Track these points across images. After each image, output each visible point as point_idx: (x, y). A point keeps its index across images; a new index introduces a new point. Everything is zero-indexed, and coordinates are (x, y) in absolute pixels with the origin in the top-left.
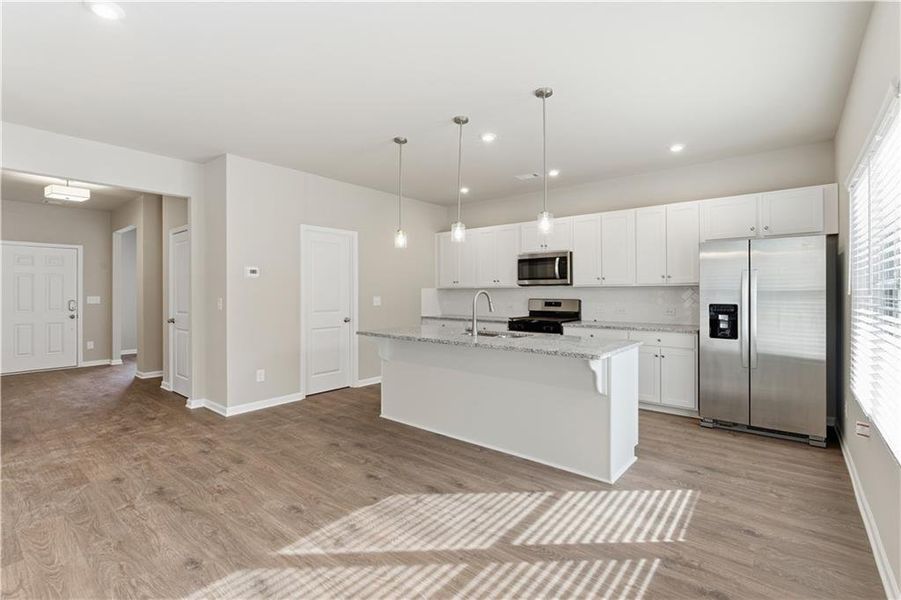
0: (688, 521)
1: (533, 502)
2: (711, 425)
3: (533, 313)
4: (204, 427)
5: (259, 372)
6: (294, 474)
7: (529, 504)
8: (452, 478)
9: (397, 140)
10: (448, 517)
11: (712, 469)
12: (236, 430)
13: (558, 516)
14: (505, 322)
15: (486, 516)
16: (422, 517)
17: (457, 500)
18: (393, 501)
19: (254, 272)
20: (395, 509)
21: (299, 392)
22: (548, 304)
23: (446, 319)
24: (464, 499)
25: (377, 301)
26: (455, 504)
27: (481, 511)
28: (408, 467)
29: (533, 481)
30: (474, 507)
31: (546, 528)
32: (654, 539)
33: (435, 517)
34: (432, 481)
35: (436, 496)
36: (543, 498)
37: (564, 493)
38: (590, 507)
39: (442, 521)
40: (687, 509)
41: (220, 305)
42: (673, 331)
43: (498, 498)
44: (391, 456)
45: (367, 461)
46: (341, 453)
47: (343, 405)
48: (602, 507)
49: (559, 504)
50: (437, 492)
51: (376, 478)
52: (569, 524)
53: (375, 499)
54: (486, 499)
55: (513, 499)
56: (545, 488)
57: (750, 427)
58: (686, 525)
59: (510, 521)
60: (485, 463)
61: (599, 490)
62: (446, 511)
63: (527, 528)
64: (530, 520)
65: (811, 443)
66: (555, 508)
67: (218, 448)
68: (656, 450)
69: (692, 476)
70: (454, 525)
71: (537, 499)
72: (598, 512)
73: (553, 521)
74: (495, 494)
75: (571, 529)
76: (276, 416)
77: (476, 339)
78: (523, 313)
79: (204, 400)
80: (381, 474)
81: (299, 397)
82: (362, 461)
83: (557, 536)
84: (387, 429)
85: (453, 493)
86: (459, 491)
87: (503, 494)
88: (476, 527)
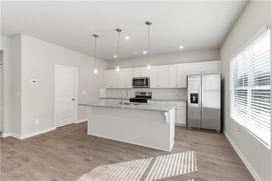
0: (196, 162)
1: (147, 162)
2: (191, 129)
3: (137, 96)
4: (10, 145)
5: (36, 120)
6: (53, 163)
7: (146, 164)
8: (118, 156)
9: (94, 36)
10: (119, 173)
11: (196, 143)
12: (25, 145)
13: (157, 167)
14: (129, 99)
15: (133, 171)
16: (109, 175)
17: (121, 165)
18: (97, 170)
19: (34, 81)
20: (98, 173)
21: (54, 127)
22: (142, 93)
23: (108, 98)
24: (123, 165)
25: (84, 93)
26: (121, 167)
27: (130, 169)
28: (101, 154)
29: (146, 154)
30: (128, 167)
31: (154, 172)
32: (189, 171)
33: (114, 174)
34: (110, 159)
35: (113, 165)
36: (150, 160)
37: (156, 157)
38: (166, 162)
39: (117, 176)
40: (194, 158)
41: (18, 95)
42: (180, 101)
43: (135, 162)
44: (94, 150)
45: (84, 153)
46: (73, 151)
47: (72, 131)
48: (170, 161)
49: (156, 162)
50: (113, 163)
51: (88, 160)
52: (161, 170)
53: (89, 170)
54: (131, 164)
55: (140, 162)
56: (150, 156)
57: (201, 129)
58: (196, 164)
59: (141, 172)
60: (128, 149)
61: (167, 155)
62: (117, 171)
63: (148, 174)
64: (148, 170)
65: (217, 132)
66: (155, 164)
67: (16, 155)
68: (179, 138)
69: (191, 146)
70: (122, 177)
71: (148, 161)
72: (169, 163)
73: (156, 169)
74: (134, 161)
75: (162, 171)
76: (44, 138)
77: (123, 106)
78: (133, 96)
79: (10, 133)
80: (91, 158)
81: (54, 128)
82: (82, 153)
83: (159, 175)
84: (90, 139)
85: (119, 162)
86: (121, 162)
87: (137, 161)
88: (130, 176)
